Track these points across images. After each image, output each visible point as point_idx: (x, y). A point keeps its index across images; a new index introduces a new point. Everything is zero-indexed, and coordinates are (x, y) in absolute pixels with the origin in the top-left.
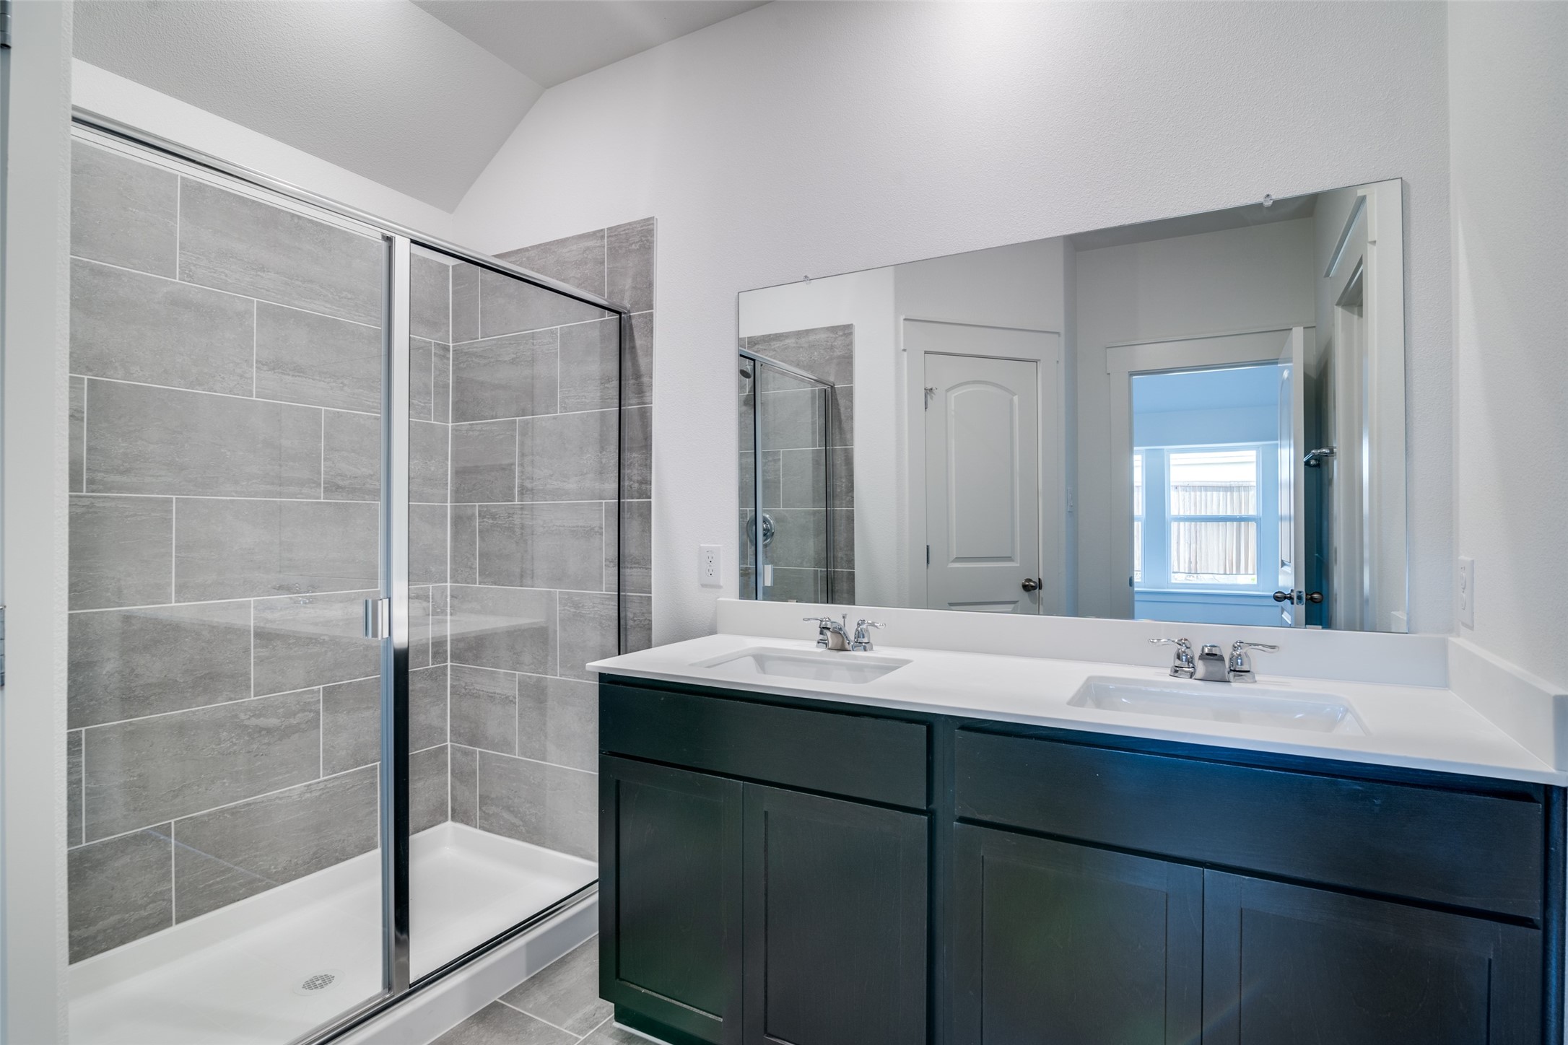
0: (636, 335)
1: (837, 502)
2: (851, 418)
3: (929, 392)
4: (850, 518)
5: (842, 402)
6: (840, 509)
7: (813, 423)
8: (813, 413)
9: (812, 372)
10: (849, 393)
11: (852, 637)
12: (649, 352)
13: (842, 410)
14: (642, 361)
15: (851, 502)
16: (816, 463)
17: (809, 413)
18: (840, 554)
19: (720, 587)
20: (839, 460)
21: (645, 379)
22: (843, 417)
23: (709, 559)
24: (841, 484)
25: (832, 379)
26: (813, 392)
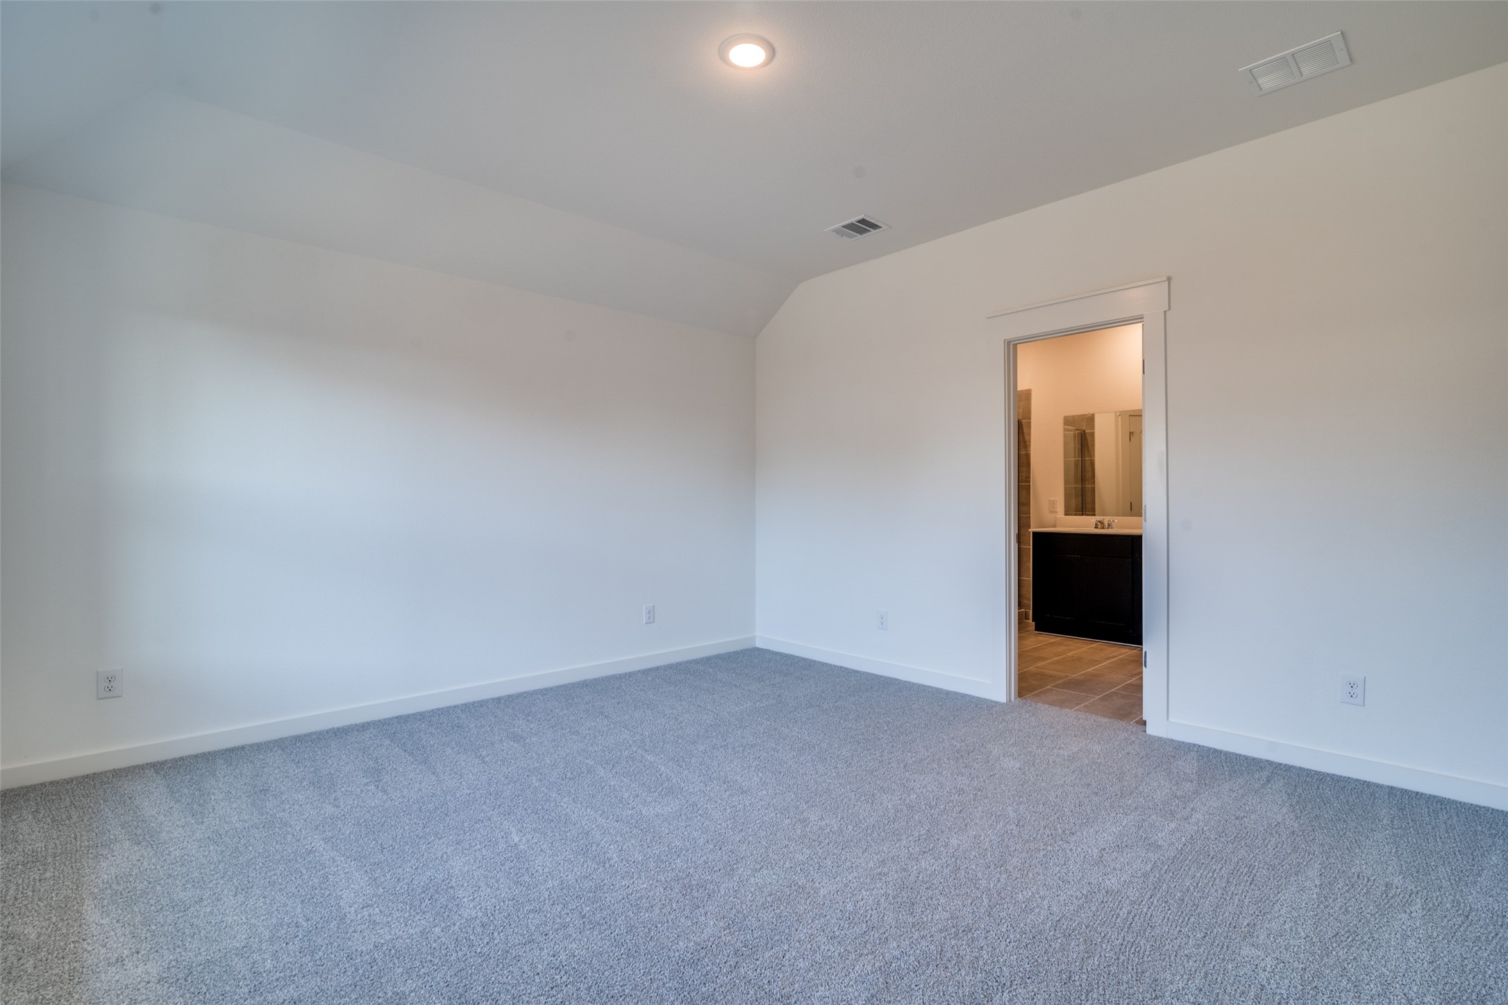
0: (1024, 428)
1: (1086, 483)
2: (1094, 445)
3: (1131, 434)
4: (1093, 490)
5: (1089, 438)
6: (1089, 486)
7: (1075, 447)
8: (1075, 444)
9: (1073, 426)
10: (1093, 434)
11: (1106, 525)
12: (1029, 434)
13: (1089, 441)
14: (1026, 437)
15: (1094, 483)
16: (1076, 465)
17: (1073, 443)
18: (1088, 506)
19: (1057, 512)
20: (1088, 464)
21: (1028, 443)
22: (1089, 445)
23: (1053, 504)
24: (1089, 475)
25: (1084, 428)
26: (1075, 434)
